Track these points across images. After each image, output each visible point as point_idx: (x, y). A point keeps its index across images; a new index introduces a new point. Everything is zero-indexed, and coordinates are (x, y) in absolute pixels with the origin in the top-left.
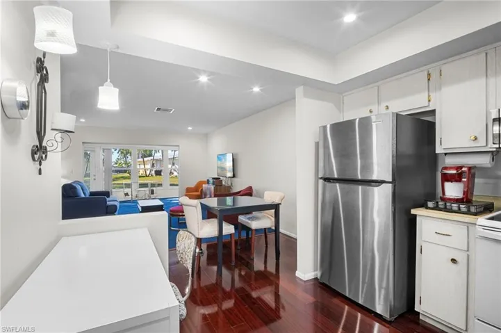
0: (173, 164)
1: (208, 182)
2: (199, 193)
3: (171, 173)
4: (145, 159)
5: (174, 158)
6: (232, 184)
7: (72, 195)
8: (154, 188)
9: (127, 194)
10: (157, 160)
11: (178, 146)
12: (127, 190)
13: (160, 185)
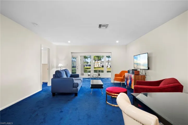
0: (108, 63)
1: (129, 72)
2: (122, 78)
3: (108, 67)
4: (99, 61)
5: (108, 61)
6: (146, 74)
7: (59, 76)
8: (100, 73)
9: (89, 75)
10: (102, 62)
11: (111, 53)
12: (89, 73)
13: (102, 71)
